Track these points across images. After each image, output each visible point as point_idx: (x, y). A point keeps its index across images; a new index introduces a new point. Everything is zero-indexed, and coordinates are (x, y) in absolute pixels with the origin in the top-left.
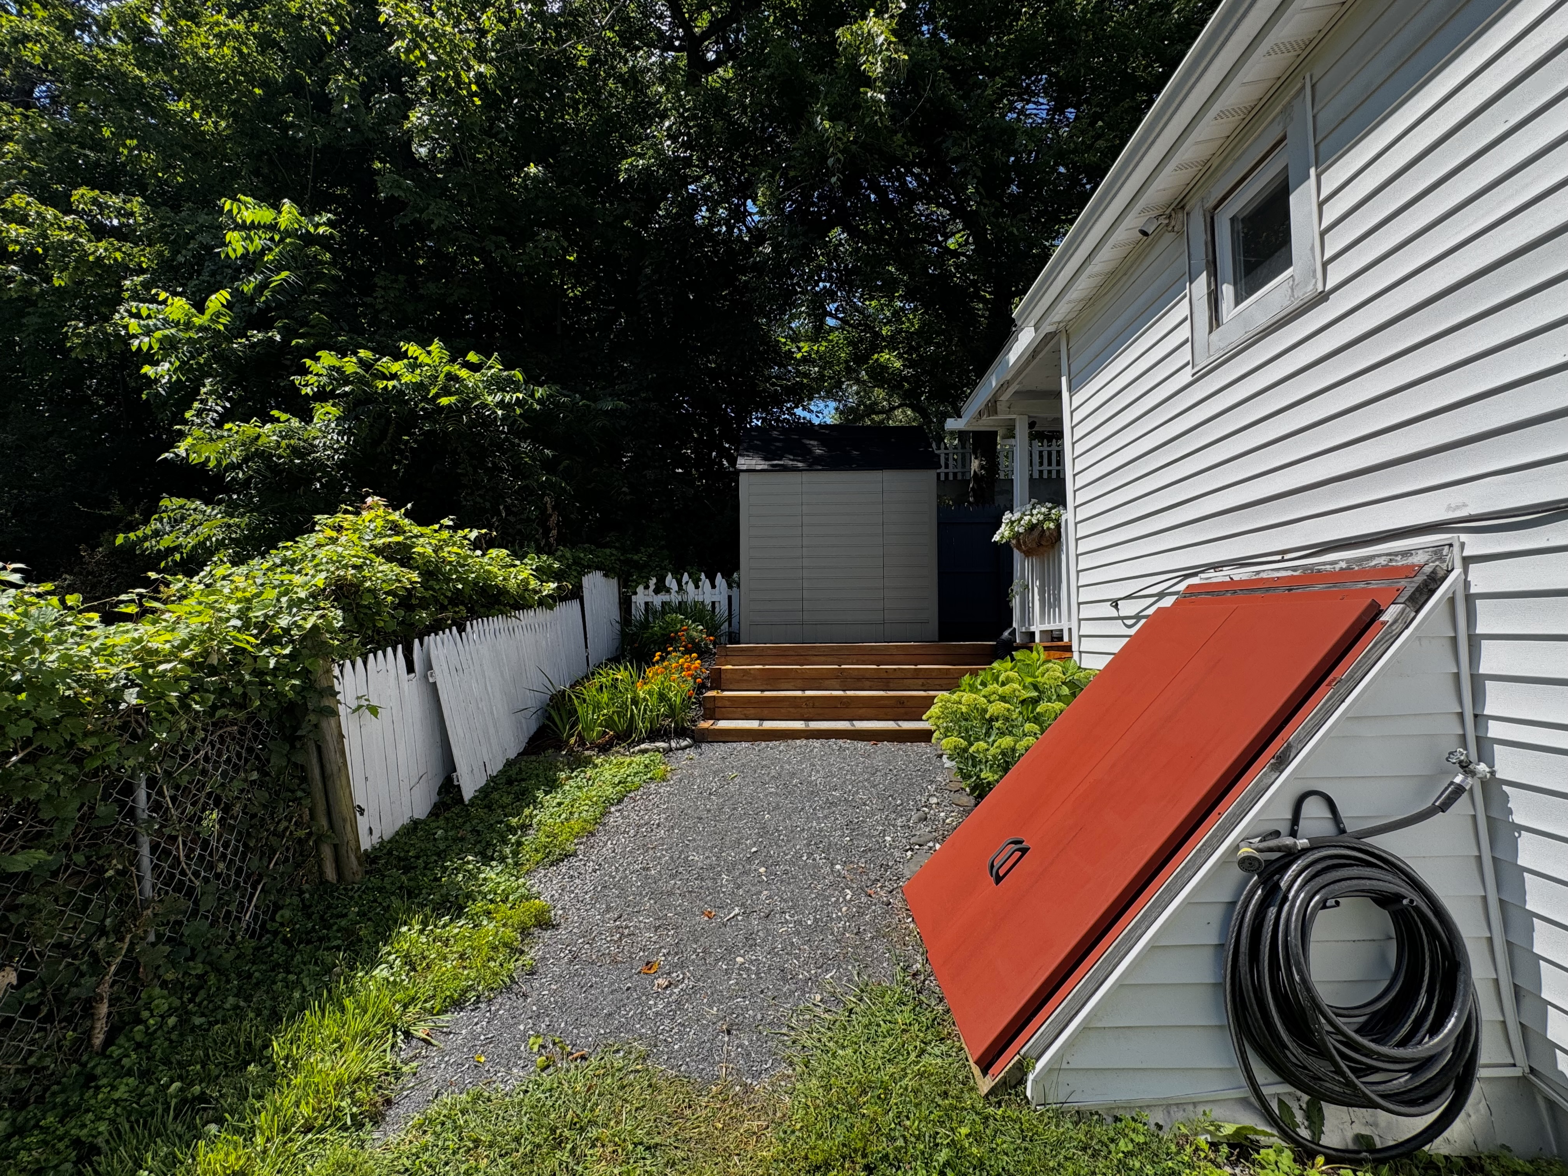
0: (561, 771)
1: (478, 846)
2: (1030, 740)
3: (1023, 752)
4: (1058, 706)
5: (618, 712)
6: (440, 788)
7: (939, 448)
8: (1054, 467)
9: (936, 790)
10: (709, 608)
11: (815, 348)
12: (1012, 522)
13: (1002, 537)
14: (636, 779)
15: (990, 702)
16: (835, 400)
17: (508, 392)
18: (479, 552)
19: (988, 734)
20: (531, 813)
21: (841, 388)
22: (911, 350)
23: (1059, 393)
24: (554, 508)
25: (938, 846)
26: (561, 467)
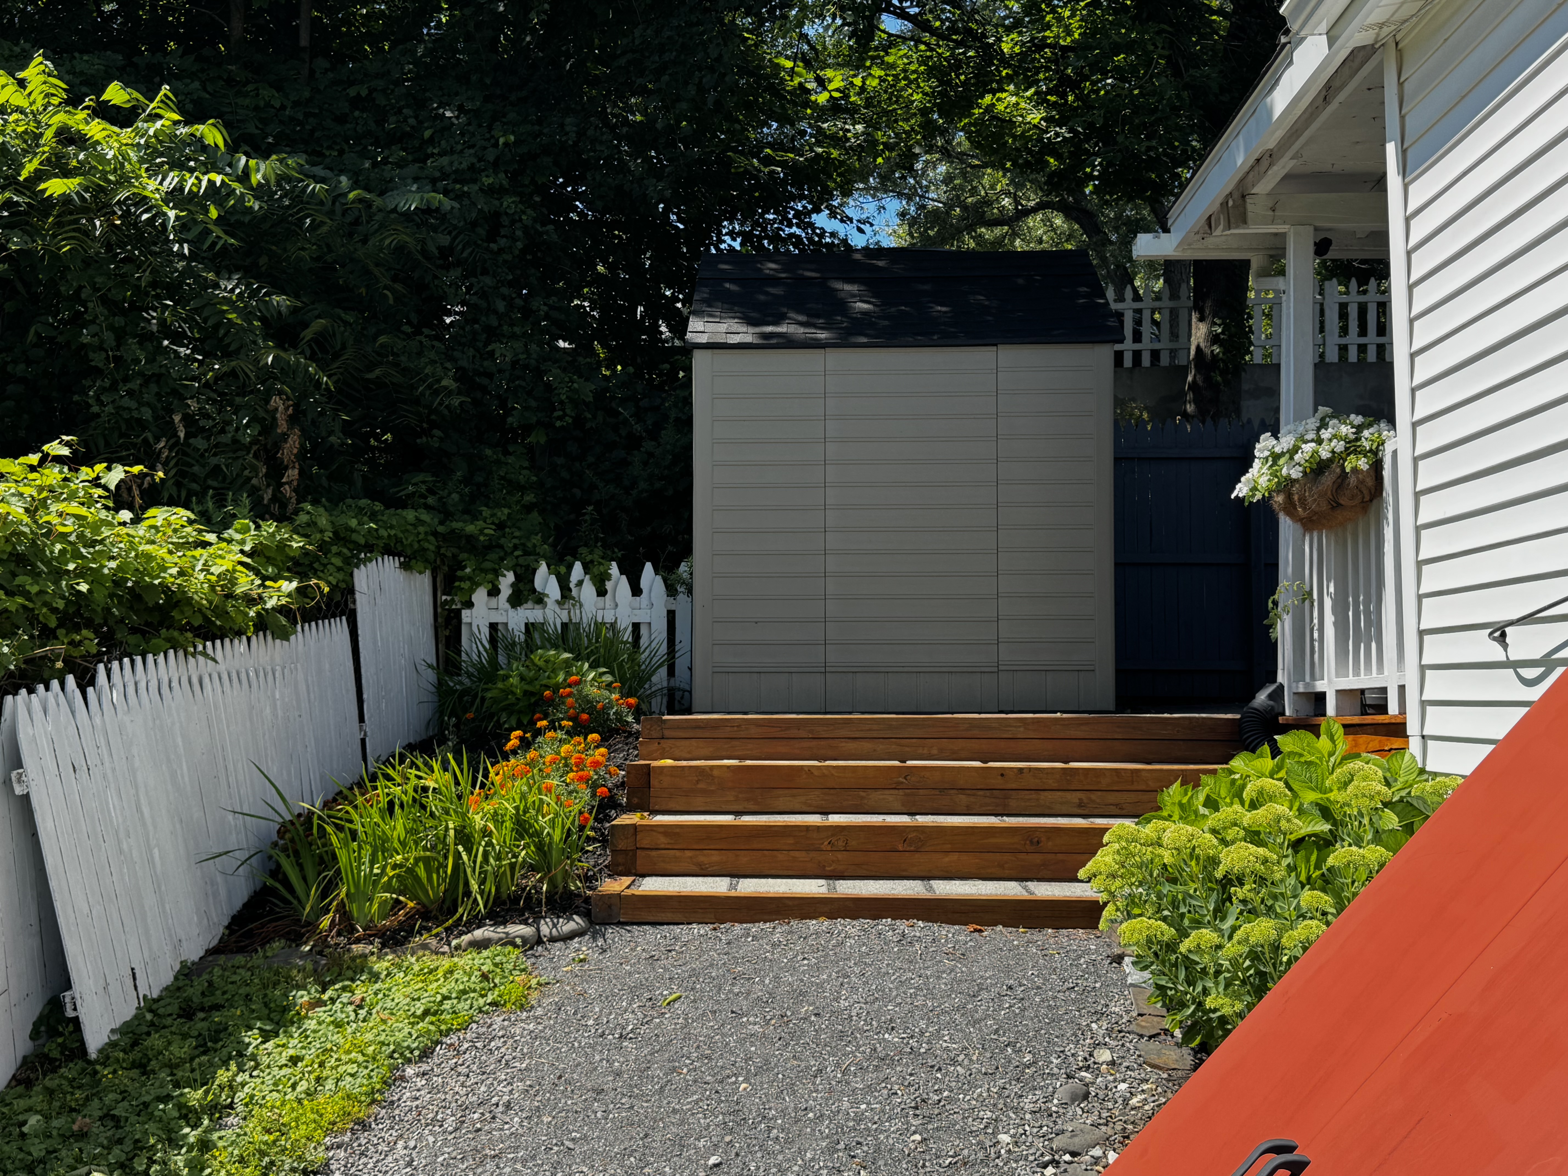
0: (299, 987)
1: (116, 1151)
2: (1313, 928)
3: (1298, 952)
4: (1374, 853)
5: (427, 861)
6: (36, 1026)
7: (1120, 299)
8: (1372, 338)
9: (1109, 1032)
10: (627, 636)
11: (858, 81)
12: (1276, 457)
13: (1254, 489)
14: (463, 1006)
15: (1224, 842)
16: (900, 195)
17: (192, 171)
18: (126, 515)
19: (1220, 913)
20: (231, 1081)
21: (911, 169)
22: (1063, 85)
23: (1381, 181)
24: (293, 420)
25: (1112, 1156)
26: (308, 334)
